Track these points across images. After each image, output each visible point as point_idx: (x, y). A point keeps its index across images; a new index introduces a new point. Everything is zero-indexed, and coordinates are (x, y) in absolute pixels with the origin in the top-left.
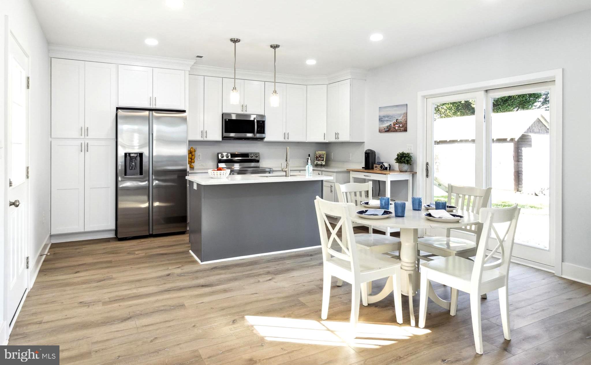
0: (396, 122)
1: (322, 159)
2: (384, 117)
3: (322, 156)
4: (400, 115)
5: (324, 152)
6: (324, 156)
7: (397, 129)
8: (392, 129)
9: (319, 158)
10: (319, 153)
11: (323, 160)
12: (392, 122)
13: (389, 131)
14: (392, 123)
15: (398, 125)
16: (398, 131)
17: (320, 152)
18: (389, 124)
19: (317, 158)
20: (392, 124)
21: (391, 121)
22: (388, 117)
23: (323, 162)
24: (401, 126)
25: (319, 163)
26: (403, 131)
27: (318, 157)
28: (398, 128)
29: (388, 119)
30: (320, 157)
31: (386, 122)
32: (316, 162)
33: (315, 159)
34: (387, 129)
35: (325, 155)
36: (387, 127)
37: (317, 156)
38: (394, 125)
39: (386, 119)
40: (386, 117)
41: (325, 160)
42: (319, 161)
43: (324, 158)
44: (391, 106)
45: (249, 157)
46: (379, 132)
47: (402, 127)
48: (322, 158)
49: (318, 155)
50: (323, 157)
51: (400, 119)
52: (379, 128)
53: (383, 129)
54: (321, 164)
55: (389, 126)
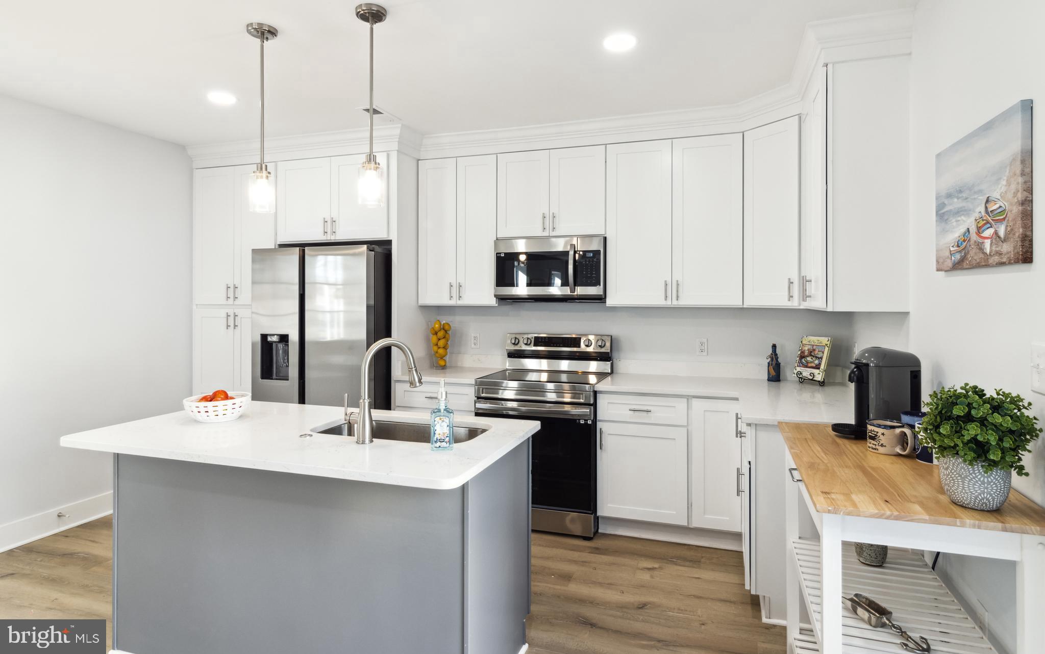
0: (983, 213)
1: (817, 362)
2: (949, 196)
3: (816, 352)
5: (825, 340)
6: (823, 353)
8: (974, 255)
9: (809, 359)
11: (817, 367)
12: (973, 219)
13: (965, 265)
14: (969, 222)
16: (993, 260)
17: (814, 340)
18: (962, 229)
19: (802, 357)
22: (961, 191)
23: (816, 371)
25: (806, 373)
26: (1011, 261)
27: (806, 353)
30: (811, 354)
32: (798, 369)
33: (797, 359)
34: (958, 256)
35: (827, 349)
36: (958, 246)
37: (803, 352)
38: (979, 230)
41: (822, 367)
42: (807, 367)
43: (821, 358)
45: (579, 346)
46: (938, 270)
48: (816, 357)
49: (806, 348)
50: (820, 355)
52: (937, 251)
53: (948, 254)
54: (812, 380)
55: (964, 241)
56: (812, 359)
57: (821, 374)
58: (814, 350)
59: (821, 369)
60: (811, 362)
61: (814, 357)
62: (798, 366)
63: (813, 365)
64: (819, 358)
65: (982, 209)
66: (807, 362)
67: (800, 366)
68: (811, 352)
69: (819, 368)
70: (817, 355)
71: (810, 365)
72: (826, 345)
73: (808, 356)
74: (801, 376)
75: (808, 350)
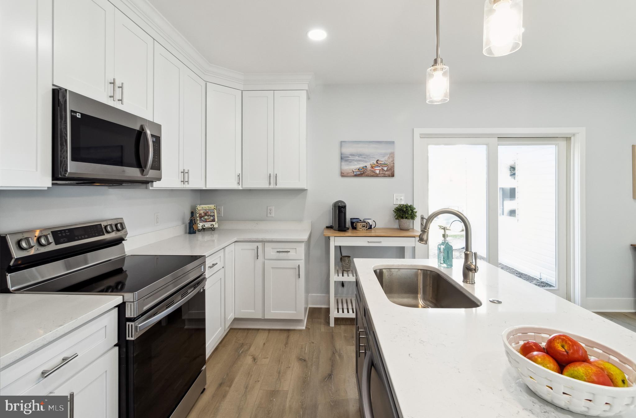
1: (212, 218)
2: (352, 155)
3: (210, 213)
4: (384, 155)
5: (212, 206)
6: (214, 213)
7: (378, 173)
8: (368, 173)
9: (206, 217)
10: (203, 208)
11: (213, 220)
12: (369, 164)
13: (363, 175)
15: (380, 168)
16: (379, 175)
17: (206, 207)
18: (362, 166)
19: (201, 217)
20: (369, 167)
21: (366, 162)
22: (361, 155)
23: (214, 223)
24: (385, 169)
25: (208, 225)
26: (389, 176)
28: (379, 171)
29: (360, 159)
30: (206, 214)
31: (356, 163)
32: (201, 224)
33: (198, 218)
34: (359, 173)
35: (215, 211)
36: (359, 170)
37: (200, 214)
38: (372, 167)
39: (357, 158)
40: (357, 156)
41: (216, 220)
42: (206, 222)
43: (214, 216)
44: (367, 142)
46: (341, 176)
47: (387, 171)
48: (210, 216)
49: (202, 212)
50: (212, 214)
51: (383, 160)
52: (341, 170)
53: (351, 171)
54: (211, 228)
55: (363, 169)
56: (208, 217)
57: (217, 224)
58: (208, 212)
59: (216, 221)
60: (208, 219)
61: (209, 216)
62: (200, 222)
63: (210, 220)
64: (212, 216)
65: (375, 162)
66: (206, 219)
67: (201, 222)
68: (206, 213)
69: (215, 221)
70: (211, 215)
71: (208, 220)
72: (215, 208)
73: (205, 216)
74: (205, 227)
75: (203, 213)
